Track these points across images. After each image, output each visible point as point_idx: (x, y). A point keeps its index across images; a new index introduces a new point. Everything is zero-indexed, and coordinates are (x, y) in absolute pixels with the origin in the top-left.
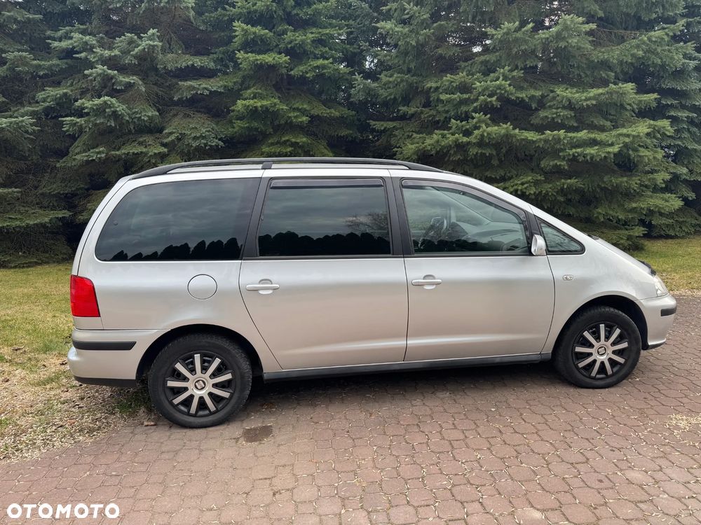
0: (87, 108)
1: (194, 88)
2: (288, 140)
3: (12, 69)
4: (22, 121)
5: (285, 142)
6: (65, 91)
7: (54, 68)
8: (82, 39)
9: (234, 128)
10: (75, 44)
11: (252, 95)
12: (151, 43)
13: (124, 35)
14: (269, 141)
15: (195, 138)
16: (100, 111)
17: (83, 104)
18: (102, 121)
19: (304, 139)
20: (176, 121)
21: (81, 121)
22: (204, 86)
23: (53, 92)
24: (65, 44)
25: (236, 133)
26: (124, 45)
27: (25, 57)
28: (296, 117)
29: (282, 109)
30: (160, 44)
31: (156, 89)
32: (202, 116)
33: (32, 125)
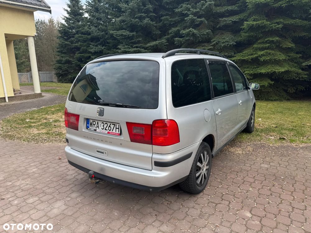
0: (184, 34)
1: (226, 21)
2: (268, 40)
3: (163, 23)
4: (163, 41)
5: (267, 41)
6: (178, 28)
7: (176, 21)
8: (186, 6)
9: (242, 37)
10: (183, 9)
11: (253, 19)
12: (210, 3)
13: (200, 2)
14: (258, 42)
15: (223, 43)
16: (188, 35)
17: (183, 32)
18: (188, 38)
19: (277, 38)
20: (217, 36)
21: (181, 39)
22: (230, 19)
23: (174, 29)
24: (179, 10)
25: (242, 39)
26: (200, 6)
27: (167, 18)
28: (276, 26)
29: (267, 24)
30: (214, 2)
31: (211, 23)
32: (229, 33)
33: (166, 42)
